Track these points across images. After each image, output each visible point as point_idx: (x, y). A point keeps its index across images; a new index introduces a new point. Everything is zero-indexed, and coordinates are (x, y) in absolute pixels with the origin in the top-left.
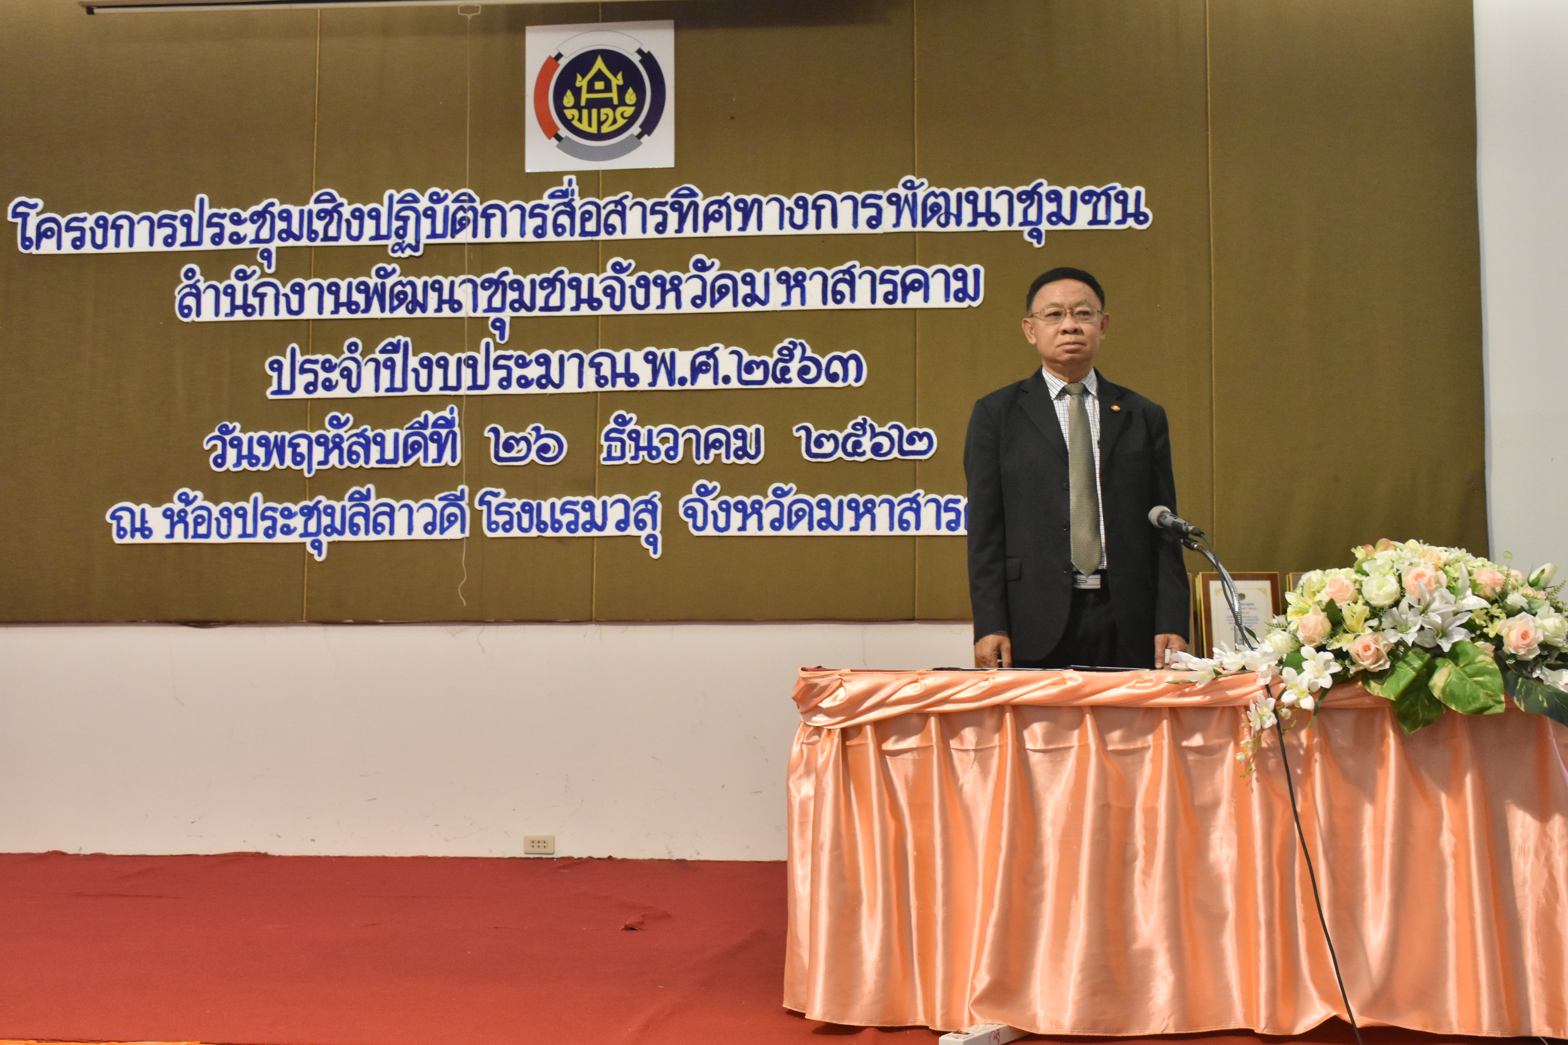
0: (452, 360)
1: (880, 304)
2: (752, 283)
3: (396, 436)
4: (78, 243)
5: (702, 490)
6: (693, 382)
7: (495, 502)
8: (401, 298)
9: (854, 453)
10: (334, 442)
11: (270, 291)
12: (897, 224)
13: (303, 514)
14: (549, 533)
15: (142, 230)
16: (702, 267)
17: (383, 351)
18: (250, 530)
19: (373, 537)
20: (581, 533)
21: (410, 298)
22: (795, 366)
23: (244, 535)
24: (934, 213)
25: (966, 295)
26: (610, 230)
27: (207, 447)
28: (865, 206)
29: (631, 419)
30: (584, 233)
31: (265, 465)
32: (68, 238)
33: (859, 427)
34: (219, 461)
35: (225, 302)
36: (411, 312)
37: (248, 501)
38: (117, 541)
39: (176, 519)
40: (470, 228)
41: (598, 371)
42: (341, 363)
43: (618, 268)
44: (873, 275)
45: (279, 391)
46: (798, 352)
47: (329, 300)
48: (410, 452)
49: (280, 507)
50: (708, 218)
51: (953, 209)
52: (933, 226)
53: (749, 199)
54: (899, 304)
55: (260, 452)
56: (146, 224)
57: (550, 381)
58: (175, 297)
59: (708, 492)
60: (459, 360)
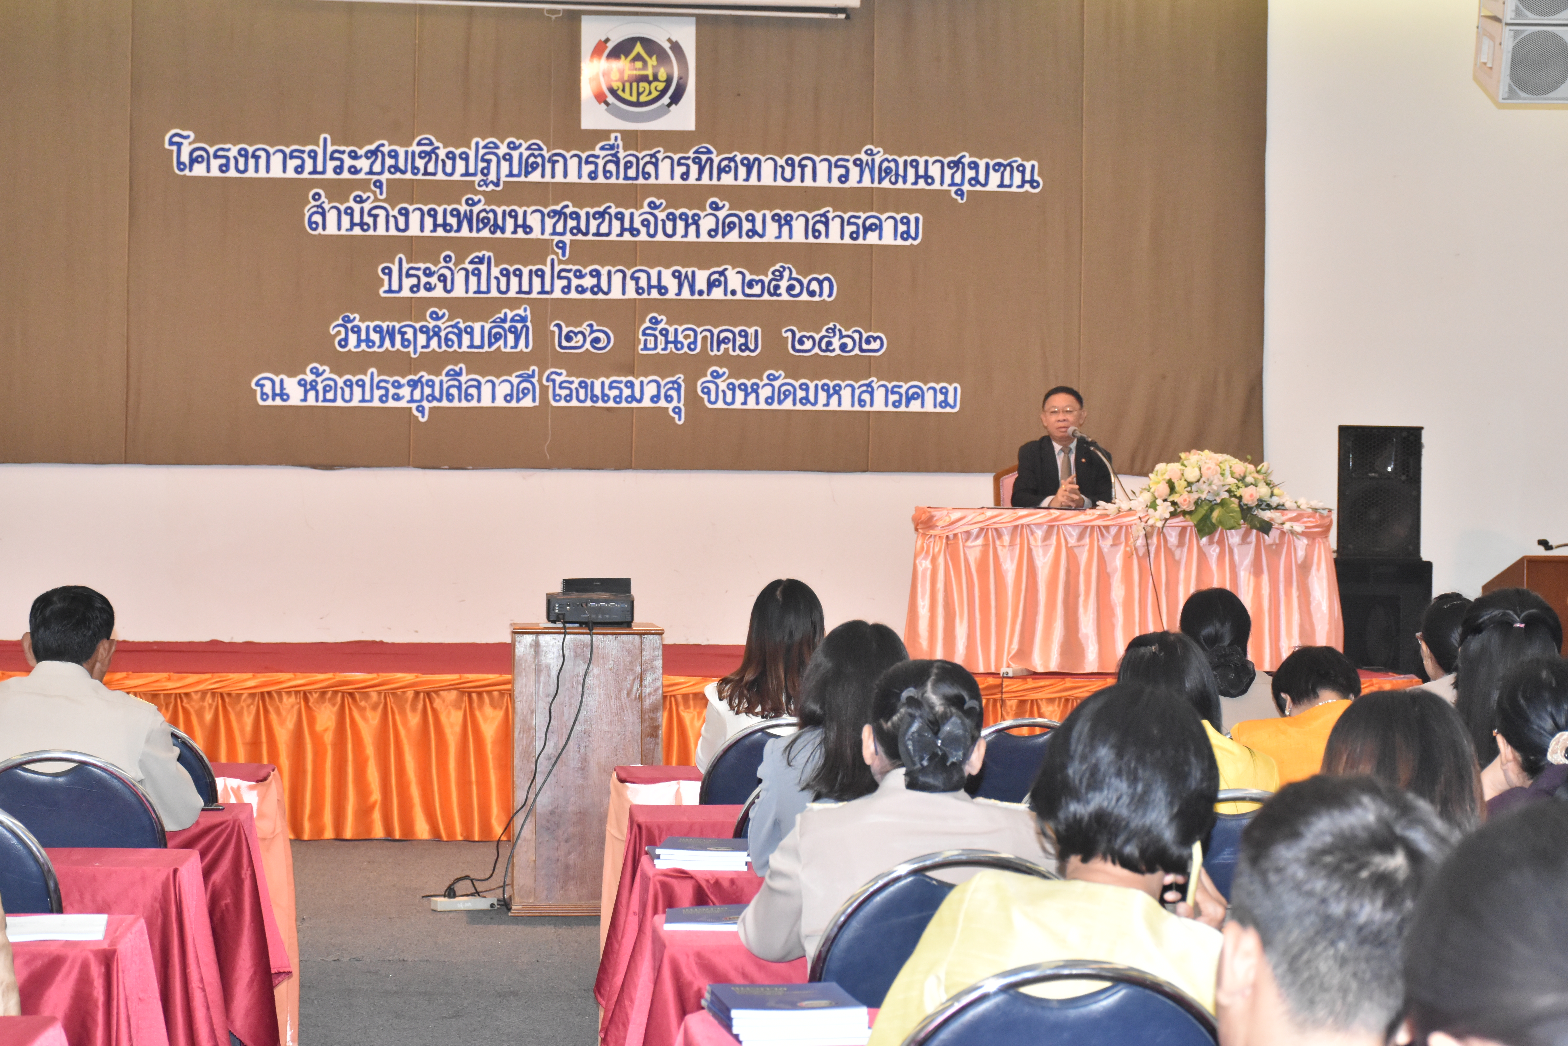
0: (526, 271)
1: (847, 240)
2: (753, 221)
3: (483, 328)
4: (224, 168)
5: (715, 374)
6: (709, 293)
7: (559, 379)
8: (485, 222)
9: (827, 350)
10: (434, 331)
11: (382, 213)
12: (860, 181)
13: (409, 385)
14: (600, 404)
15: (277, 160)
16: (716, 207)
17: (471, 262)
18: (367, 397)
19: (464, 404)
20: (624, 404)
21: (492, 222)
22: (784, 284)
23: (363, 400)
24: (887, 174)
25: (909, 236)
26: (647, 176)
27: (333, 332)
28: (837, 166)
29: (662, 320)
30: (626, 178)
31: (379, 347)
32: (215, 163)
33: (830, 331)
34: (343, 343)
35: (346, 220)
36: (493, 233)
37: (365, 374)
38: (261, 403)
39: (308, 387)
40: (539, 170)
41: (637, 284)
42: (438, 270)
43: (652, 205)
44: (842, 219)
45: (390, 291)
46: (786, 274)
47: (429, 221)
48: (493, 340)
49: (391, 380)
50: (721, 170)
51: (901, 172)
52: (886, 184)
53: (751, 157)
54: (860, 241)
55: (375, 337)
56: (280, 156)
57: (601, 290)
58: (304, 215)
59: (719, 376)
60: (531, 271)
